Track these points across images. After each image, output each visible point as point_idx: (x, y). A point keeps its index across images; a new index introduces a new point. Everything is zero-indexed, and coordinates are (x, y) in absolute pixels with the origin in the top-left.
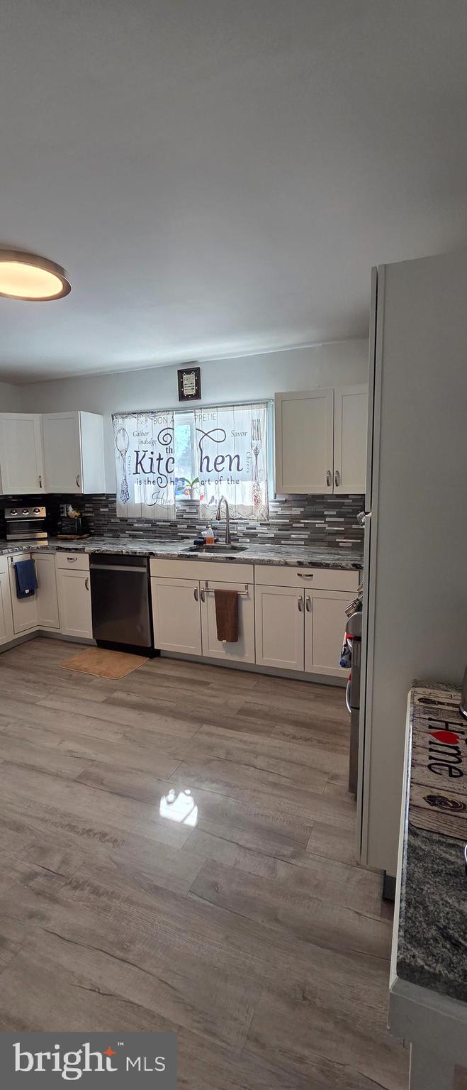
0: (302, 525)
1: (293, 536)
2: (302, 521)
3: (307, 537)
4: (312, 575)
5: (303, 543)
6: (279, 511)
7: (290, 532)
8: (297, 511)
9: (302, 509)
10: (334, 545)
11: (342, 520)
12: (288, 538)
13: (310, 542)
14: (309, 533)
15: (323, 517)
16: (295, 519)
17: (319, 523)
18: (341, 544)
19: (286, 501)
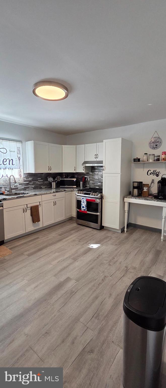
0: (32, 183)
1: (30, 187)
2: (32, 182)
3: (34, 187)
4: (56, 195)
5: (33, 189)
6: (25, 179)
7: (29, 186)
8: (30, 179)
9: (32, 178)
10: (41, 188)
11: (42, 180)
12: (28, 188)
13: (34, 188)
14: (34, 185)
15: (37, 180)
16: (30, 181)
17: (37, 182)
18: (42, 188)
19: (28, 176)
